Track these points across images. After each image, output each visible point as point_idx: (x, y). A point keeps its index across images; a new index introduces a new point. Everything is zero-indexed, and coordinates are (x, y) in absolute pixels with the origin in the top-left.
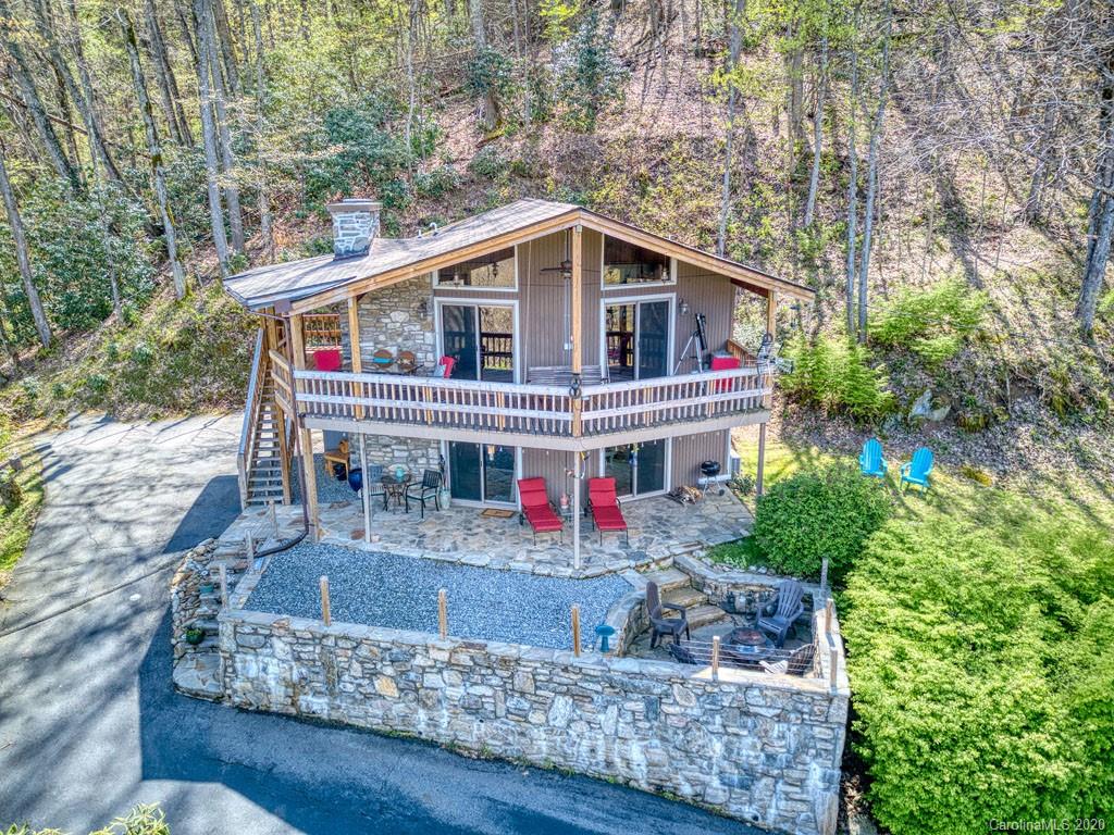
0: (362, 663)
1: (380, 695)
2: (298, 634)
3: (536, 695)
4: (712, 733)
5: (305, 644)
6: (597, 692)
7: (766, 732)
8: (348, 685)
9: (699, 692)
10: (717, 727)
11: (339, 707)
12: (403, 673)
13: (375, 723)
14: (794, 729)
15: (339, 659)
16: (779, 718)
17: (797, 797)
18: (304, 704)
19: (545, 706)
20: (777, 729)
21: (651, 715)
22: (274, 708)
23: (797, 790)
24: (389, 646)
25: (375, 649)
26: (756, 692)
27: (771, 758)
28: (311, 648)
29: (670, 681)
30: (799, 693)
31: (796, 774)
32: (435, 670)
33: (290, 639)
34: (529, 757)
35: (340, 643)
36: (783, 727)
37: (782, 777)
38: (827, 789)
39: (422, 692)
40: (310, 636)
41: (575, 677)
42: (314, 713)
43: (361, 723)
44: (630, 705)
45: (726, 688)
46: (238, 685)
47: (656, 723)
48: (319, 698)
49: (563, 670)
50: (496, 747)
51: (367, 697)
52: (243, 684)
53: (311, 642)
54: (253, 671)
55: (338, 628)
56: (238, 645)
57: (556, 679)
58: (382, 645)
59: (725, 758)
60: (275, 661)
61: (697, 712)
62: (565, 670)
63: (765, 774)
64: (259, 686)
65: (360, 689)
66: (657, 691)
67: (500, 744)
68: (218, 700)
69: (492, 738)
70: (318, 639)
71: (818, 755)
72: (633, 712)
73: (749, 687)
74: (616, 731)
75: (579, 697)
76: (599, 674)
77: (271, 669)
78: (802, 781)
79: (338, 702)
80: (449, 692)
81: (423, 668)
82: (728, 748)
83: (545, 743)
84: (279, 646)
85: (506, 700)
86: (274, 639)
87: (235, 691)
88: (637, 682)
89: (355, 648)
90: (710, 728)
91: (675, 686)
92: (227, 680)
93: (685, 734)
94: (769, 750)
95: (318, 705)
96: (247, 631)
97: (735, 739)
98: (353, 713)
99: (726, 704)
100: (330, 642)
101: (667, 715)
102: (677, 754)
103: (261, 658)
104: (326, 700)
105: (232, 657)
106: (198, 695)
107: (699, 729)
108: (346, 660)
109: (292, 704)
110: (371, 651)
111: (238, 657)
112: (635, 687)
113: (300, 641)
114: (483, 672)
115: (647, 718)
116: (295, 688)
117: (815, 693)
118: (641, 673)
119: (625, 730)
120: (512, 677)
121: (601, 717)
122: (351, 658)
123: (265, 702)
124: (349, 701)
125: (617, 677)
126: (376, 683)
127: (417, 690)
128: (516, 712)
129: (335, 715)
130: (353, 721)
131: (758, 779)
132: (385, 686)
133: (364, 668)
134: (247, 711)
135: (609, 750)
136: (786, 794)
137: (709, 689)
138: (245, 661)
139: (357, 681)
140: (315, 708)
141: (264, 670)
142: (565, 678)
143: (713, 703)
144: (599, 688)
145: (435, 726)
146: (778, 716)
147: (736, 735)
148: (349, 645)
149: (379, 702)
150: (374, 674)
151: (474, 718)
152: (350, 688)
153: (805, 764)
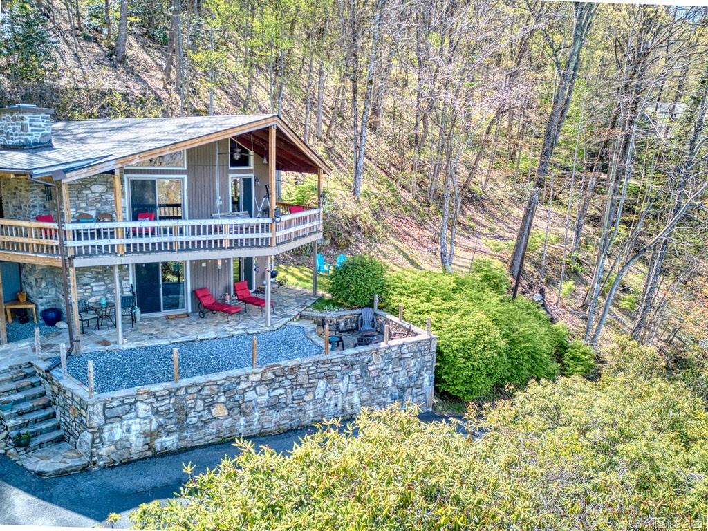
0: (203, 400)
1: (215, 418)
2: (157, 394)
3: (309, 383)
4: (388, 374)
5: (163, 400)
6: (339, 371)
7: (409, 365)
8: (194, 419)
9: (383, 354)
10: (390, 371)
11: (186, 437)
12: (230, 397)
13: (211, 438)
14: (419, 360)
15: (188, 402)
16: (414, 357)
17: (420, 393)
18: (158, 445)
19: (312, 388)
20: (412, 362)
21: (363, 374)
22: (134, 457)
23: (420, 390)
24: (223, 381)
25: (214, 387)
26: (405, 347)
27: (410, 378)
28: (167, 401)
29: (371, 353)
30: (420, 342)
31: (419, 382)
32: (252, 388)
33: (151, 400)
34: (303, 423)
35: (190, 391)
36: (415, 360)
37: (414, 386)
38: (430, 385)
39: (243, 406)
40: (167, 392)
41: (328, 366)
42: (166, 448)
43: (202, 442)
44: (354, 372)
45: (393, 349)
46: (103, 451)
47: (365, 378)
48: (171, 436)
49: (322, 364)
50: (286, 424)
51: (206, 422)
52: (107, 449)
53: (168, 397)
54: (118, 433)
55: (184, 382)
56: (106, 418)
57: (319, 370)
58: (219, 383)
59: (393, 385)
60: (138, 420)
61: (382, 365)
62: (324, 364)
63: (408, 387)
64: (123, 445)
65: (203, 419)
66: (366, 360)
67: (288, 421)
68: (85, 469)
69: (284, 420)
70: (172, 393)
71: (427, 369)
72: (355, 376)
73: (402, 345)
74: (348, 390)
75: (328, 377)
76: (339, 360)
77: (133, 428)
78: (422, 384)
79: (185, 434)
80: (260, 400)
81: (244, 390)
82: (394, 380)
83: (311, 411)
84: (142, 407)
85: (292, 393)
86: (139, 404)
87: (100, 457)
88: (357, 358)
89: (200, 391)
90: (387, 372)
91: (373, 355)
92: (94, 450)
93: (378, 379)
94: (410, 374)
95: (169, 442)
96: (115, 404)
97: (397, 374)
98: (195, 438)
99: (393, 357)
100: (182, 392)
101: (370, 371)
102: (373, 391)
103: (125, 422)
104: (176, 436)
105: (101, 430)
106: (66, 472)
107: (383, 374)
108: (193, 401)
109: (149, 449)
110: (211, 389)
111: (106, 428)
112: (357, 361)
113: (159, 399)
114: (280, 380)
115: (362, 377)
116: (151, 435)
117: (425, 340)
118: (360, 353)
119: (352, 387)
120: (296, 377)
121: (341, 384)
122: (196, 399)
123: (127, 455)
124: (193, 430)
125: (348, 358)
126: (213, 411)
127: (240, 405)
128: (298, 398)
129: (182, 444)
130: (196, 443)
131: (405, 391)
132: (219, 411)
133: (205, 403)
134: (114, 467)
135: (344, 402)
136: (416, 393)
137: (387, 352)
138: (112, 428)
139: (200, 414)
140: (168, 444)
141: (128, 431)
142: (323, 368)
143: (389, 359)
144: (339, 368)
145: (250, 425)
146: (413, 356)
147: (397, 371)
148: (196, 389)
149: (214, 423)
150: (213, 404)
151: (274, 411)
152: (194, 420)
153: (422, 376)
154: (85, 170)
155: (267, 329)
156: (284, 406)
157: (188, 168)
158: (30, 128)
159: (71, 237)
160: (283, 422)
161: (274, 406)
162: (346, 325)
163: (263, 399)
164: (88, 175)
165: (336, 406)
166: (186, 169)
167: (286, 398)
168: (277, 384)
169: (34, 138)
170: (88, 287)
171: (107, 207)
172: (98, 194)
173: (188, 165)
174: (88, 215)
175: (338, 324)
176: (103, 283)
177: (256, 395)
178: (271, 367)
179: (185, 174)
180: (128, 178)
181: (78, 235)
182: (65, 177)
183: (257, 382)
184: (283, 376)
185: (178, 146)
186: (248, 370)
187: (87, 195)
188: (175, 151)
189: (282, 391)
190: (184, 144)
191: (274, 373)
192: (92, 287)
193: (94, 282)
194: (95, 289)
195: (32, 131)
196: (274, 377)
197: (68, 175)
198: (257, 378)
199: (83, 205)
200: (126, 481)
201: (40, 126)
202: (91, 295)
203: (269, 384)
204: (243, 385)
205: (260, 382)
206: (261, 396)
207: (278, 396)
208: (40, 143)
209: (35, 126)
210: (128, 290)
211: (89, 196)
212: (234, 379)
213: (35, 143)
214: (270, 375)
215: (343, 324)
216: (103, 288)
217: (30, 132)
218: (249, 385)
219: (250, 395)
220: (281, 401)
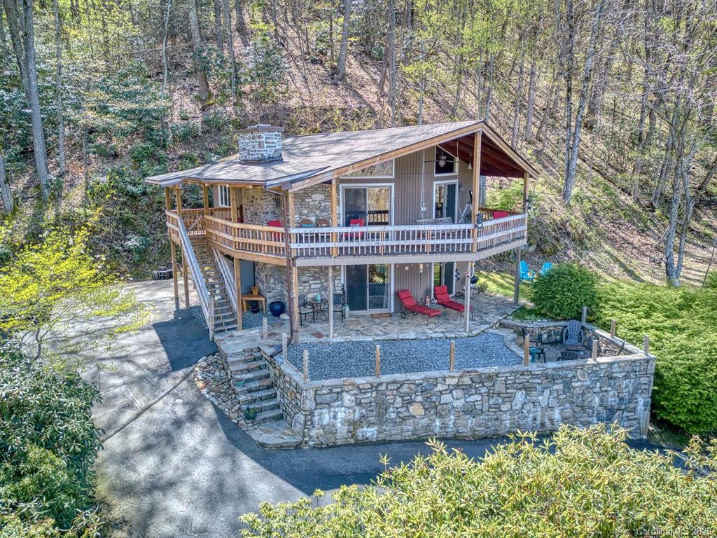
0: (402, 397)
1: (412, 416)
2: (361, 387)
3: (506, 393)
4: (595, 393)
5: (366, 392)
6: (539, 384)
7: (620, 385)
8: (393, 414)
9: (590, 371)
10: (597, 389)
11: (385, 430)
12: (428, 398)
13: (408, 435)
14: (632, 381)
15: (388, 398)
16: (626, 377)
17: (632, 418)
18: (360, 434)
19: (511, 398)
20: (625, 382)
21: (566, 390)
22: (339, 443)
23: (632, 414)
24: (421, 381)
25: (412, 386)
26: (616, 365)
27: (621, 399)
28: (370, 395)
29: (576, 368)
30: (634, 362)
31: (632, 405)
32: (448, 391)
33: (355, 392)
34: (500, 432)
35: (390, 387)
36: (627, 381)
37: (626, 408)
38: (645, 410)
39: (439, 407)
40: (369, 386)
41: (528, 377)
42: (367, 439)
43: (399, 438)
44: (556, 387)
45: (602, 367)
46: (314, 433)
47: (569, 394)
48: (372, 427)
49: (521, 375)
50: (481, 431)
51: (404, 419)
52: (317, 431)
53: (370, 390)
54: (327, 419)
55: (385, 378)
56: (317, 404)
57: (518, 381)
58: (417, 382)
59: (601, 406)
60: (343, 409)
61: (588, 383)
62: (523, 374)
63: (618, 410)
64: (330, 430)
65: (401, 415)
66: (570, 375)
67: (483, 429)
68: (298, 447)
69: (479, 426)
70: (374, 387)
71: (642, 392)
72: (557, 391)
73: (613, 363)
74: (548, 405)
75: (528, 389)
76: (540, 372)
77: (339, 415)
78: (635, 408)
79: (384, 427)
80: (456, 403)
81: (441, 392)
82: (601, 400)
83: (508, 422)
84: (348, 398)
85: (489, 400)
86: (344, 394)
87: (311, 437)
88: (560, 373)
89: (399, 388)
90: (595, 390)
91: (578, 371)
92: (306, 430)
93: (582, 397)
94: (621, 395)
95: (370, 432)
96: (325, 392)
97: (605, 394)
98: (393, 432)
99: (602, 375)
100: (383, 388)
101: (574, 388)
102: (578, 409)
103: (332, 409)
104: (376, 428)
105: (312, 414)
106: (283, 447)
107: (589, 392)
108: (392, 397)
109: (352, 436)
110: (409, 388)
111: (316, 413)
112: (559, 375)
113: (362, 391)
114: (477, 386)
115: (564, 393)
116: (354, 424)
117: (641, 360)
118: (563, 368)
119: (553, 402)
120: (494, 385)
121: (541, 398)
122: (396, 395)
123: (333, 440)
124: (392, 425)
125: (550, 372)
126: (411, 409)
127: (436, 407)
128: (495, 406)
129: (382, 437)
130: (394, 438)
131: (615, 413)
132: (416, 410)
133: (403, 400)
134: (321, 448)
135: (543, 416)
136: (628, 417)
137: (594, 369)
138: (321, 414)
139: (398, 411)
140: (368, 435)
141: (335, 417)
142: (523, 379)
143: (596, 376)
144: (540, 381)
145: (445, 428)
146: (625, 376)
147: (606, 391)
148: (395, 386)
149: (411, 421)
150: (411, 402)
151: (469, 416)
152: (393, 416)
153: (636, 399)
154: (308, 181)
155: (465, 334)
156: (480, 413)
157: (396, 176)
158: (265, 145)
159: (295, 241)
160: (478, 429)
161: (470, 411)
162: (549, 336)
163: (459, 404)
164: (310, 185)
165: (535, 419)
166: (393, 177)
167: (482, 405)
168: (473, 390)
169: (268, 153)
170: (307, 284)
171: (325, 214)
172: (317, 202)
173: (396, 174)
174: (309, 220)
175: (540, 335)
176: (319, 282)
177: (452, 400)
178: (468, 372)
179: (393, 182)
180: (343, 187)
181: (300, 238)
182: (291, 188)
183: (453, 385)
184: (480, 383)
185: (387, 156)
186: (445, 373)
187: (309, 202)
188: (385, 160)
189: (479, 398)
190: (393, 153)
191: (471, 379)
192: (310, 284)
193: (312, 280)
194: (313, 286)
195: (267, 147)
196: (470, 382)
197: (293, 185)
198: (455, 381)
199: (305, 212)
200: (331, 463)
201: (273, 143)
202: (309, 292)
203: (466, 389)
204: (440, 387)
205: (457, 386)
206: (457, 400)
207: (474, 402)
208: (273, 158)
209: (269, 143)
210: (340, 288)
211: (310, 204)
212: (431, 381)
213: (269, 158)
214: (467, 380)
215: (546, 336)
216: (319, 286)
217: (265, 149)
218: (446, 387)
219: (446, 398)
220: (477, 407)
